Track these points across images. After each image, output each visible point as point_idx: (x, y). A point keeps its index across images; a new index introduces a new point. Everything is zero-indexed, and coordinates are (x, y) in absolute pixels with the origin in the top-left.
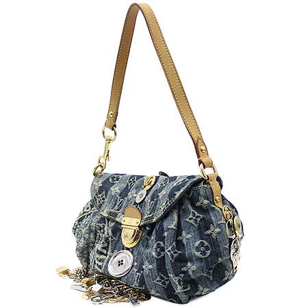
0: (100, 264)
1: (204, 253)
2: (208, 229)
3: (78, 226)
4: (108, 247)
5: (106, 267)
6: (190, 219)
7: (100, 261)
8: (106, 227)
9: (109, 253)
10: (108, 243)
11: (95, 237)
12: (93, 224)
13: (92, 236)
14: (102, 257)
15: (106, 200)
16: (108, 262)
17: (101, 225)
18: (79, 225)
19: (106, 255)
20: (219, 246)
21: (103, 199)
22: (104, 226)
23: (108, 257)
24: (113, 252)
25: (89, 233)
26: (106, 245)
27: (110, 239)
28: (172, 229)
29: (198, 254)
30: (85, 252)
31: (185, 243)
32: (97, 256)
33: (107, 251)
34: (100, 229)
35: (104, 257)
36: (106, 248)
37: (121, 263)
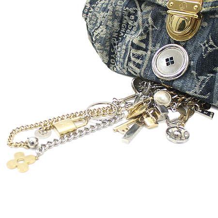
0: (139, 61)
3: (92, 10)
4: (147, 39)
5: (149, 66)
7: (138, 58)
8: (139, 13)
9: (150, 47)
10: (148, 34)
11: (120, 26)
12: (119, 8)
13: (116, 24)
14: (140, 52)
16: (150, 59)
17: (131, 10)
18: (93, 8)
19: (146, 50)
22: (136, 11)
23: (149, 53)
24: (154, 46)
25: (113, 20)
26: (145, 37)
27: (150, 29)
30: (107, 44)
32: (133, 51)
33: (147, 45)
34: (129, 14)
35: (144, 53)
36: (145, 41)
37: (170, 61)
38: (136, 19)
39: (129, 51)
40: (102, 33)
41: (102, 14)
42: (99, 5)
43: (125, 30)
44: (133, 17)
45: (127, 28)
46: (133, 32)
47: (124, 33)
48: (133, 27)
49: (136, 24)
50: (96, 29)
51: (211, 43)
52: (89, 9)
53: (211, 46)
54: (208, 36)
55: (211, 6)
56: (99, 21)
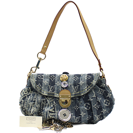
0: (53, 117)
1: (108, 104)
2: (107, 95)
3: (26, 102)
6: (99, 92)
9: (56, 112)
10: (54, 107)
12: (39, 100)
13: (39, 105)
14: (53, 114)
15: (42, 87)
16: (58, 116)
18: (26, 101)
19: (55, 113)
20: (112, 101)
21: (41, 87)
22: (46, 100)
27: (55, 105)
28: (94, 97)
29: (106, 105)
31: (100, 102)
33: (55, 111)
34: (44, 101)
35: (54, 114)
36: (54, 110)
37: (65, 115)
38: (47, 102)
39: (48, 114)
40: (35, 110)
41: (31, 103)
42: (28, 100)
43: (43, 107)
44: (45, 102)
45: (43, 106)
46: (46, 107)
47: (43, 108)
48: (46, 105)
49: (47, 104)
50: (31, 109)
51: (77, 106)
52: (24, 102)
53: (77, 107)
54: (75, 104)
55: (74, 95)
56: (30, 106)
